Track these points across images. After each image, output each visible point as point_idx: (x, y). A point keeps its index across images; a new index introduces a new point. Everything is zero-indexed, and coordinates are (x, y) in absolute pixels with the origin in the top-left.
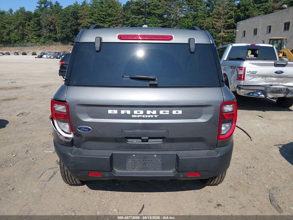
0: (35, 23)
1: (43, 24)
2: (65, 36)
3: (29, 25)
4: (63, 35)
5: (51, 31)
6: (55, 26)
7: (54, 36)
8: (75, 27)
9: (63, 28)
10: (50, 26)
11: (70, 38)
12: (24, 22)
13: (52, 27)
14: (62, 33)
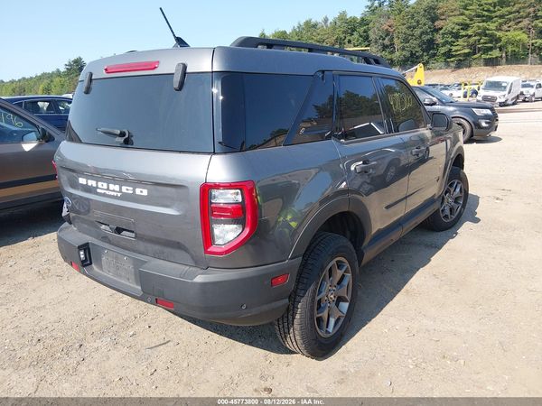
0: (361, 36)
1: (372, 36)
2: (408, 54)
3: (349, 42)
4: (404, 53)
5: (385, 47)
6: (392, 39)
7: (389, 57)
8: (429, 37)
9: (406, 40)
10: (384, 39)
11: (417, 57)
12: (342, 36)
13: (387, 42)
14: (403, 49)
